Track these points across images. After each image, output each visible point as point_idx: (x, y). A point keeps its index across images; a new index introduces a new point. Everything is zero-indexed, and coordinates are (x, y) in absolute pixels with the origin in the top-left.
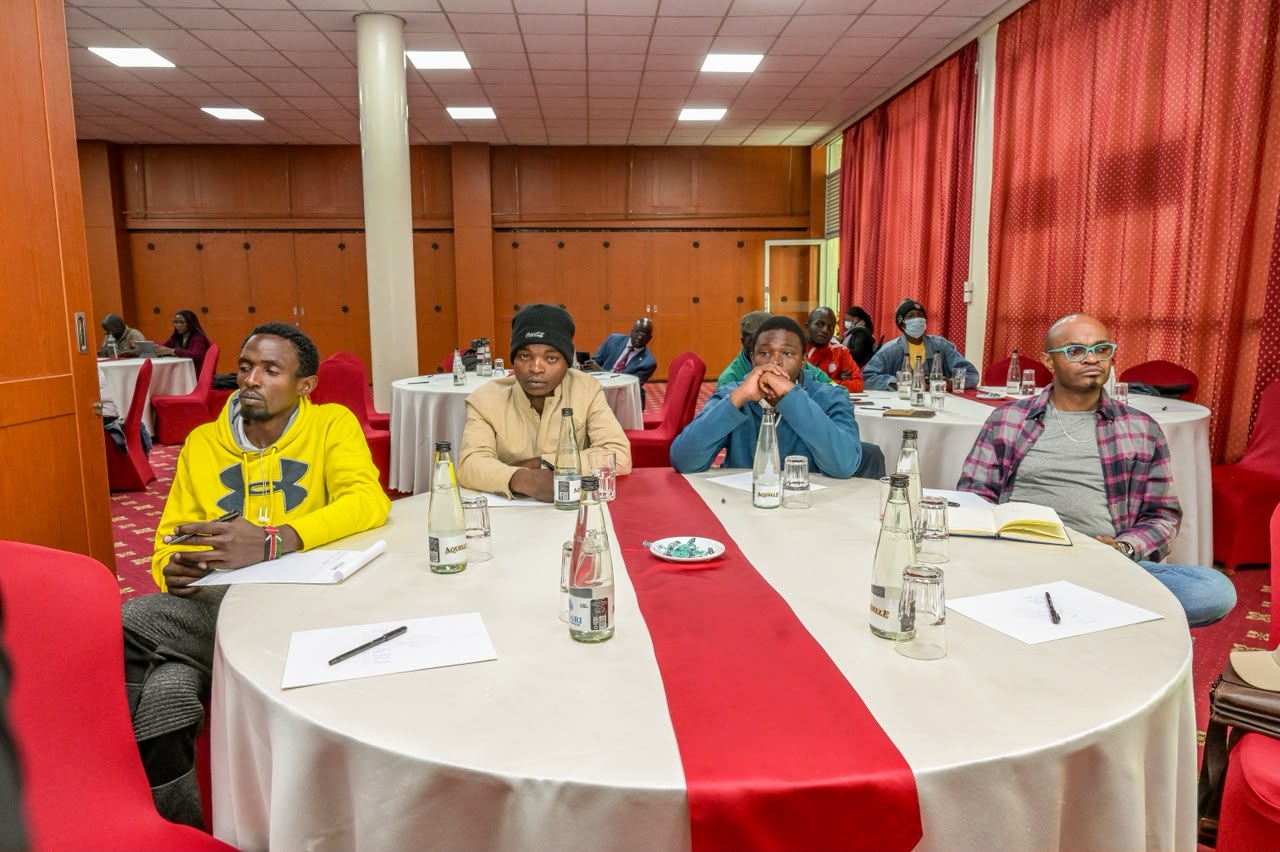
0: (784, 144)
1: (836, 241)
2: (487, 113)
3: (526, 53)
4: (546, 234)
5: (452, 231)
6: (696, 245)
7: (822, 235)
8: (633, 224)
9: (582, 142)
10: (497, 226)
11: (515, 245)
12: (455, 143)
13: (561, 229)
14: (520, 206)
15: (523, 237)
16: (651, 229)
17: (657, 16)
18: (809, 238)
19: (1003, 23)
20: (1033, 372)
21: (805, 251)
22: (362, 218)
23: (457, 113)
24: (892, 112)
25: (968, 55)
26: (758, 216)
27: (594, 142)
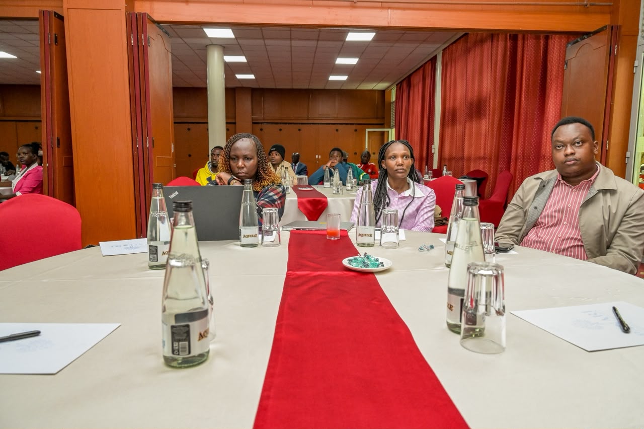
0: (374, 89)
1: (394, 130)
2: (252, 77)
3: (268, 57)
4: (274, 125)
5: (235, 123)
6: (337, 130)
7: (390, 127)
8: (311, 121)
9: (289, 87)
10: (254, 121)
11: (261, 130)
12: (237, 87)
13: (280, 123)
14: (264, 114)
15: (264, 126)
16: (318, 124)
17: (317, 47)
18: (384, 128)
19: (443, 50)
20: (432, 172)
21: (383, 133)
22: (207, 118)
23: (239, 76)
24: (412, 79)
25: (434, 60)
26: (363, 118)
27: (294, 87)
